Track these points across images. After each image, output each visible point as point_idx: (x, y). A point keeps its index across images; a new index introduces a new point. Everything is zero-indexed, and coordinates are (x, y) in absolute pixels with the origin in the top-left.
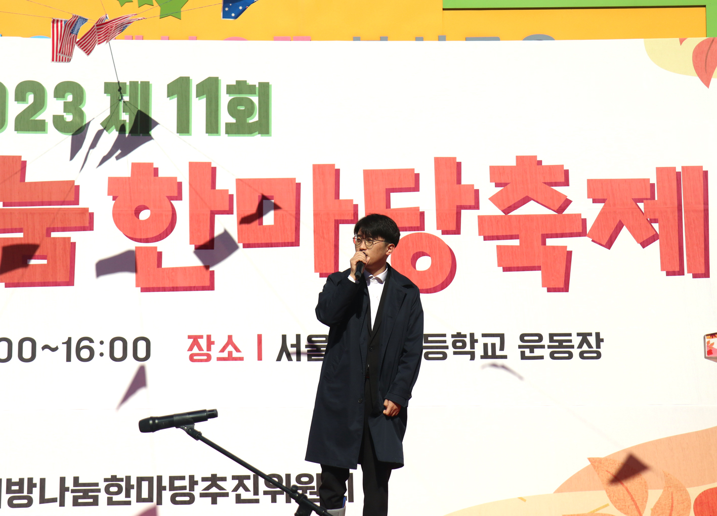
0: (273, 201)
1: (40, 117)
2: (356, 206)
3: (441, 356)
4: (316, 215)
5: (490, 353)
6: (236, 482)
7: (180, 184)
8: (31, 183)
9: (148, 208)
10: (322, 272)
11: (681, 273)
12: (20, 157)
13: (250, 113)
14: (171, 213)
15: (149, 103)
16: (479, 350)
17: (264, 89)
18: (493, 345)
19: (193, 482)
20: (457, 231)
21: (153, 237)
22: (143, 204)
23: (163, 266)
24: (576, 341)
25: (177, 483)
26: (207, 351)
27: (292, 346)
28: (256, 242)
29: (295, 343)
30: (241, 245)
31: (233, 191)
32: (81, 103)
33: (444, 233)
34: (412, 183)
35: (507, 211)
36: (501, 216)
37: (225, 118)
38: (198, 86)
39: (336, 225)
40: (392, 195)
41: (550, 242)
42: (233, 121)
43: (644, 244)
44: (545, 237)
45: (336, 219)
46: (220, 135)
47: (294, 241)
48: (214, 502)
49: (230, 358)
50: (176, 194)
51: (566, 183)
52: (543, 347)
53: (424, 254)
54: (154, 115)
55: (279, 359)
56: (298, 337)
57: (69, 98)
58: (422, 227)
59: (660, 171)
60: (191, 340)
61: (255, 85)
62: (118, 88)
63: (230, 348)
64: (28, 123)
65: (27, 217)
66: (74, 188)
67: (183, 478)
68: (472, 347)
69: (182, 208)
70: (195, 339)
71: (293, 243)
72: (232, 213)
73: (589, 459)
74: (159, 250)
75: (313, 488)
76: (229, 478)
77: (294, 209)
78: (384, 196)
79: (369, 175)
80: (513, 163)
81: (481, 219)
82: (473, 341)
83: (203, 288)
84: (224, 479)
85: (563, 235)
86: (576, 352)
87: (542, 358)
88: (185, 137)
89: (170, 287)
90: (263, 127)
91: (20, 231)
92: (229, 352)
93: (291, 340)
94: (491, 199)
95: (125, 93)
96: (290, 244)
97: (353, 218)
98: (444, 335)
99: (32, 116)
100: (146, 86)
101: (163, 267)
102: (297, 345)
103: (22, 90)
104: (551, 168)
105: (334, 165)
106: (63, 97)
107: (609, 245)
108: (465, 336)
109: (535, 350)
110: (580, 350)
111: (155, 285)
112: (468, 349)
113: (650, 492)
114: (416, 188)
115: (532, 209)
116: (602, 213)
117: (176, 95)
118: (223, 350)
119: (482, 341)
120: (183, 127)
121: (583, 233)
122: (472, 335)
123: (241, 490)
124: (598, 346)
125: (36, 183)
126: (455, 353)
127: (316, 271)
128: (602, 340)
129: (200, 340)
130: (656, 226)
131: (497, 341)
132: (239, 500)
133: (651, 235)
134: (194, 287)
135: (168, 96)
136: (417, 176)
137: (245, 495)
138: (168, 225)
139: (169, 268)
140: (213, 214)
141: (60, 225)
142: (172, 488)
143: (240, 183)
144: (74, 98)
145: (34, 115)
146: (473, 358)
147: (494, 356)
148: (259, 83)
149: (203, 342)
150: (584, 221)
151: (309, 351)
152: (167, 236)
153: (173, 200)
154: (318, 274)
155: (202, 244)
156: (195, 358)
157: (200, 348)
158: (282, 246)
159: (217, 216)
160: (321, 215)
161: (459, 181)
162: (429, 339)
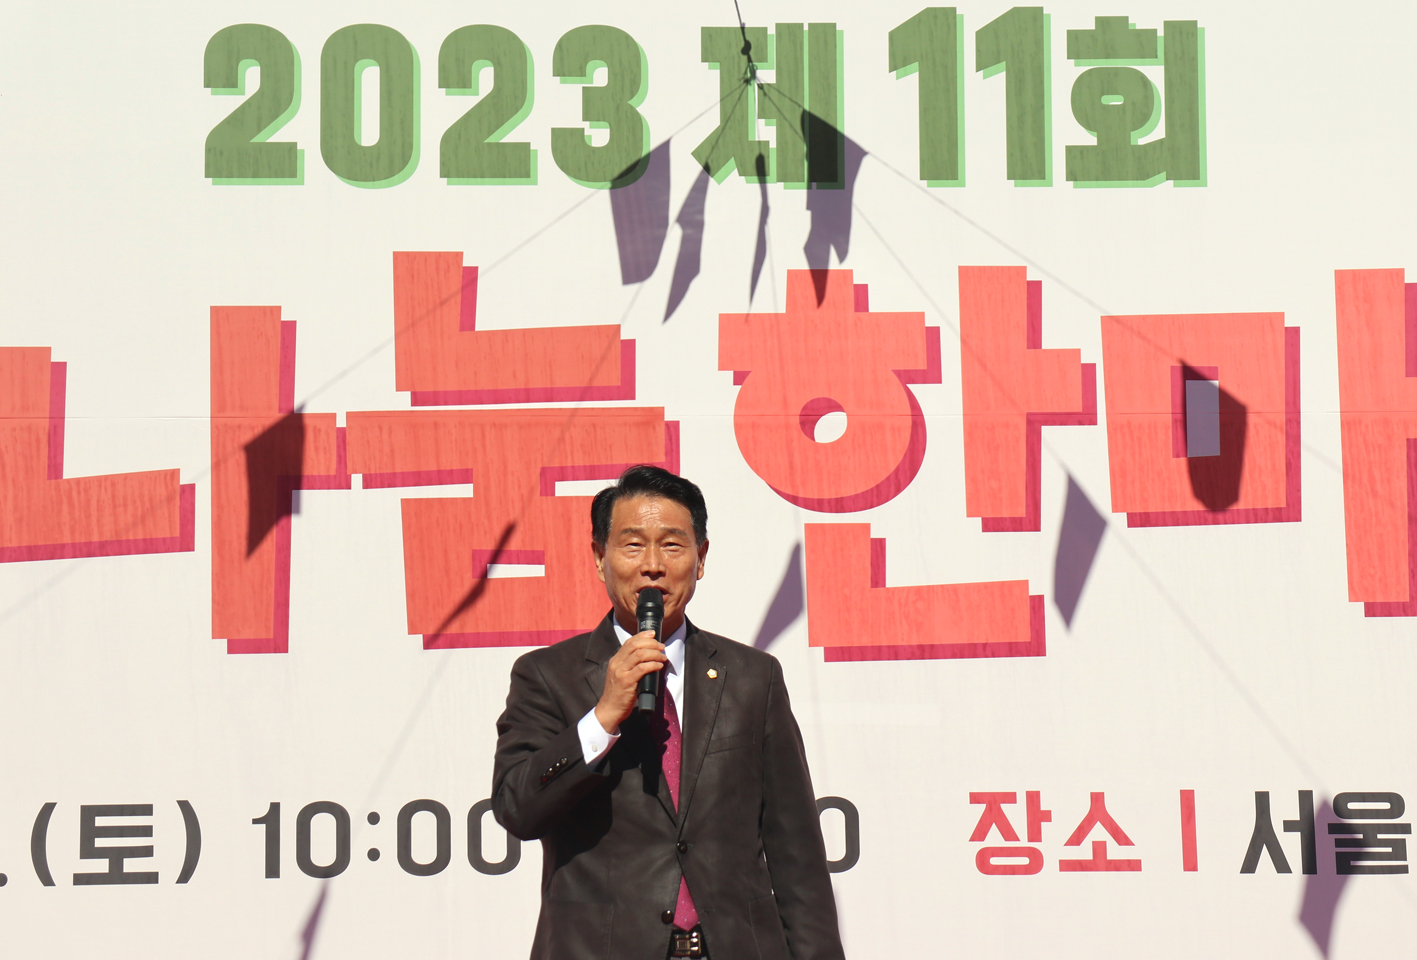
0: (1216, 383)
1: (513, 134)
4: (1349, 425)
7: (933, 334)
8: (491, 335)
9: (839, 408)
10: (1371, 601)
12: (459, 256)
13: (1141, 116)
14: (908, 421)
15: (835, 88)
17: (1183, 42)
21: (856, 495)
22: (826, 395)
23: (891, 582)
26: (1031, 839)
27: (1289, 826)
28: (1168, 509)
29: (1297, 818)
30: (1118, 520)
31: (1093, 353)
32: (632, 95)
37: (1065, 131)
38: (981, 35)
39: (1413, 454)
42: (1089, 139)
45: (1412, 437)
46: (1050, 185)
47: (1283, 505)
49: (1100, 862)
50: (922, 365)
54: (852, 125)
55: (1249, 866)
56: (1306, 799)
57: (600, 76)
60: (982, 808)
61: (1154, 31)
62: (742, 44)
63: (1099, 832)
64: (480, 154)
65: (484, 436)
66: (617, 350)
69: (943, 405)
70: (992, 805)
71: (1279, 509)
72: (1093, 422)
74: (874, 534)
77: (1282, 408)
83: (1013, 650)
88: (944, 191)
89: (911, 646)
90: (1181, 158)
91: (464, 477)
92: (1094, 843)
95: (764, 59)
96: (1271, 515)
99: (490, 133)
100: (826, 36)
101: (889, 584)
102: (1303, 825)
103: (463, 51)
105: (1401, 272)
106: (581, 72)
111: (866, 641)
117: (916, 65)
118: (1076, 839)
120: (941, 160)
125: (506, 335)
127: (1354, 596)
134: (985, 645)
135: (893, 67)
138: (901, 457)
139: (909, 589)
140: (1035, 423)
141: (580, 460)
143: (1114, 326)
144: (612, 75)
145: (498, 127)
148: (1167, 24)
149: (1016, 815)
151: (1339, 843)
152: (898, 490)
153: (914, 382)
154: (1360, 606)
155: (1005, 514)
156: (995, 861)
157: (1008, 833)
158: (1248, 522)
159: (1047, 431)
160: (1367, 426)
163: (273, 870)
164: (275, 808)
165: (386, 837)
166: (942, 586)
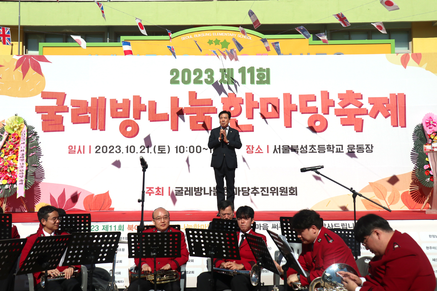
1: (201, 79)
2: (297, 106)
3: (323, 152)
4: (284, 109)
5: (338, 151)
6: (262, 189)
7: (243, 99)
8: (198, 99)
11: (397, 126)
12: (195, 92)
13: (264, 78)
14: (240, 108)
15: (233, 75)
16: (335, 150)
17: (268, 70)
18: (339, 148)
19: (249, 189)
20: (328, 114)
21: (236, 116)
22: (232, 106)
23: (239, 124)
24: (365, 147)
25: (244, 189)
26: (252, 150)
27: (278, 149)
28: (266, 117)
30: (261, 118)
31: (259, 101)
32: (213, 75)
33: (324, 114)
34: (314, 99)
35: (343, 107)
36: (342, 109)
37: (256, 79)
38: (248, 69)
39: (291, 111)
40: (308, 102)
41: (357, 117)
42: (259, 80)
43: (386, 117)
44: (355, 115)
46: (255, 84)
48: (255, 195)
49: (259, 152)
50: (242, 103)
51: (362, 99)
52: (355, 149)
53: (318, 121)
54: (236, 78)
55: (274, 153)
56: (280, 146)
57: (209, 73)
58: (317, 112)
59: (391, 95)
61: (265, 69)
62: (224, 70)
63: (259, 149)
64: (197, 81)
65: (197, 110)
66: (211, 101)
67: (246, 188)
68: (333, 149)
69: (244, 107)
70: (248, 147)
71: (277, 117)
72: (259, 108)
73: (369, 183)
74: (237, 120)
75: (285, 191)
76: (260, 188)
77: (278, 107)
78: (305, 103)
79: (301, 96)
80: (345, 92)
81: (335, 110)
82: (333, 147)
83: (251, 131)
84: (258, 188)
85: (361, 115)
86: (365, 150)
87: (354, 152)
88: (244, 85)
90: (268, 82)
91: (196, 114)
93: (277, 147)
94: (339, 104)
95: (226, 72)
97: (296, 110)
98: (324, 145)
100: (232, 69)
103: (196, 71)
104: (357, 94)
105: (290, 93)
106: (207, 73)
107: (375, 118)
108: (331, 146)
109: (352, 150)
110: (366, 150)
112: (332, 149)
113: (388, 192)
114: (315, 100)
115: (351, 107)
116: (373, 108)
117: (241, 72)
118: (257, 150)
119: (336, 147)
120: (244, 82)
121: (367, 114)
122: (333, 145)
123: (263, 192)
124: (372, 149)
125: (200, 99)
126: (328, 151)
128: (373, 147)
130: (390, 112)
131: (341, 147)
132: (263, 195)
133: (388, 114)
134: (248, 131)
135: (239, 73)
136: (315, 96)
137: (264, 193)
138: (239, 112)
140: (253, 108)
141: (207, 112)
142: (243, 191)
143: (261, 99)
144: (211, 73)
145: (199, 79)
146: (333, 152)
147: (340, 152)
149: (251, 148)
150: (367, 110)
151: (283, 150)
152: (239, 115)
154: (285, 127)
155: (250, 117)
156: (249, 152)
157: (250, 149)
158: (274, 118)
160: (286, 109)
161: (328, 98)
162: (320, 146)
163: (177, 152)
164: (177, 146)
165: (188, 149)
166: (244, 125)
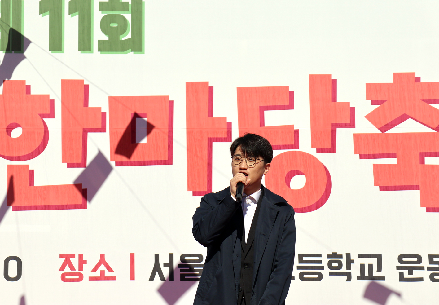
0: (146, 119)
2: (230, 124)
3: (316, 276)
4: (190, 133)
5: (367, 274)
7: (52, 102)
9: (20, 126)
10: (195, 191)
13: (123, 31)
14: (43, 131)
15: (21, 19)
17: (137, 6)
18: (370, 266)
20: (332, 150)
21: (25, 155)
22: (15, 122)
23: (36, 184)
26: (80, 270)
27: (165, 265)
29: (168, 262)
30: (113, 164)
31: (105, 109)
33: (319, 151)
34: (287, 101)
35: (383, 129)
36: (378, 134)
37: (98, 35)
38: (70, 2)
39: (210, 143)
40: (266, 113)
41: (429, 161)
42: (106, 38)
44: (423, 155)
45: (209, 137)
46: (93, 53)
47: (167, 159)
49: (102, 277)
50: (48, 112)
52: (422, 268)
53: (298, 173)
54: (26, 33)
55: (152, 278)
56: (171, 256)
58: (296, 146)
60: (63, 259)
61: (128, 2)
63: (102, 268)
68: (349, 267)
69: (55, 126)
70: (67, 258)
71: (166, 161)
72: (105, 131)
74: (30, 168)
77: (167, 127)
78: (257, 113)
79: (243, 93)
80: (390, 80)
81: (357, 137)
82: (350, 262)
83: (76, 207)
87: (421, 279)
88: (57, 55)
89: (42, 206)
90: (136, 45)
92: (101, 271)
93: (164, 260)
94: (368, 117)
96: (163, 162)
97: (226, 136)
98: (320, 255)
100: (18, 2)
101: (35, 185)
102: (170, 265)
104: (429, 85)
105: (207, 83)
108: (341, 256)
109: (414, 271)
111: (26, 204)
112: (344, 269)
114: (290, 106)
115: (409, 127)
117: (48, 12)
118: (95, 270)
119: (358, 261)
120: (56, 44)
122: (348, 255)
126: (331, 274)
127: (189, 189)
129: (71, 259)
131: (374, 261)
134: (66, 205)
135: (41, 13)
136: (292, 93)
138: (40, 143)
139: (41, 187)
140: (85, 132)
143: (113, 101)
146: (349, 279)
147: (371, 277)
149: (75, 262)
151: (181, 271)
152: (39, 154)
153: (45, 118)
154: (191, 192)
155: (75, 162)
156: (67, 277)
157: (72, 268)
158: (155, 165)
159: (89, 134)
160: (195, 133)
161: (334, 99)
162: (305, 259)
166: (53, 186)
